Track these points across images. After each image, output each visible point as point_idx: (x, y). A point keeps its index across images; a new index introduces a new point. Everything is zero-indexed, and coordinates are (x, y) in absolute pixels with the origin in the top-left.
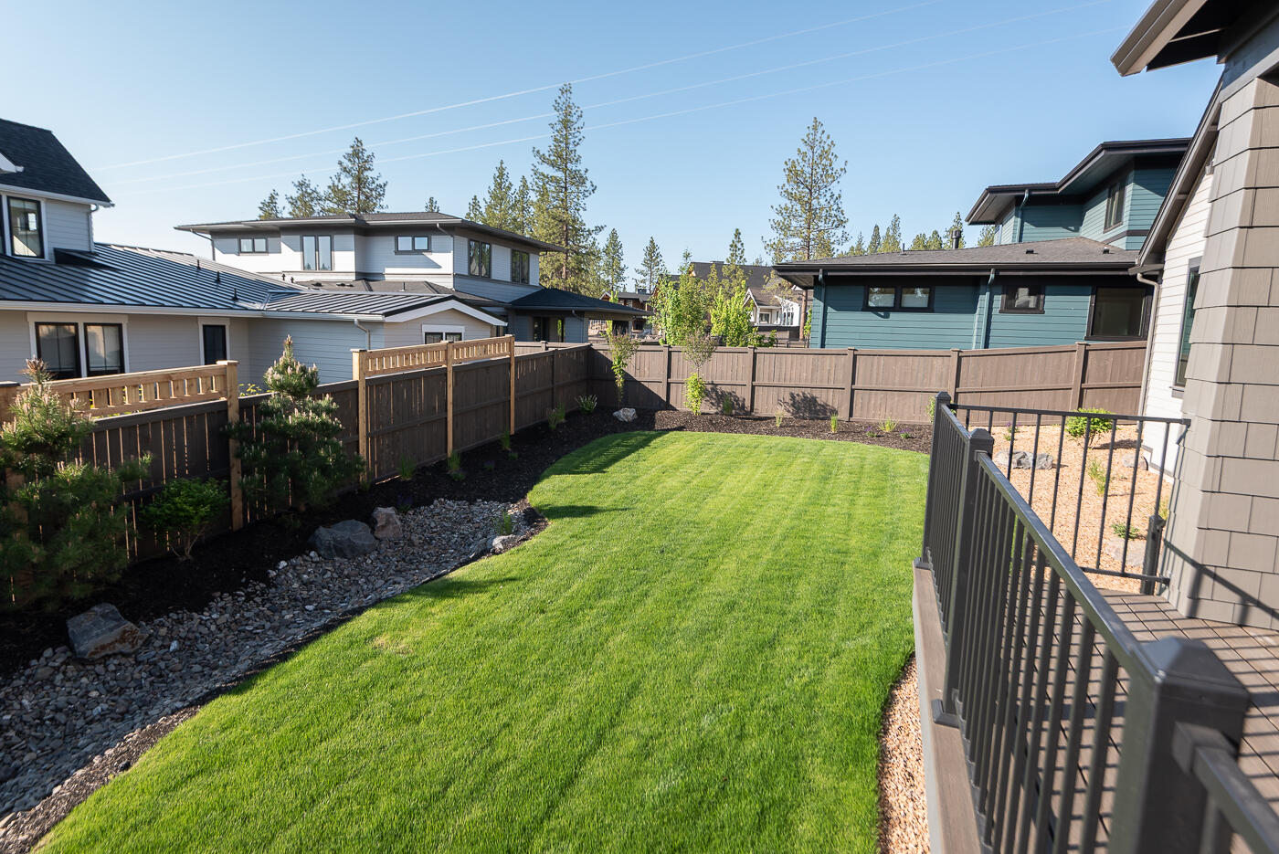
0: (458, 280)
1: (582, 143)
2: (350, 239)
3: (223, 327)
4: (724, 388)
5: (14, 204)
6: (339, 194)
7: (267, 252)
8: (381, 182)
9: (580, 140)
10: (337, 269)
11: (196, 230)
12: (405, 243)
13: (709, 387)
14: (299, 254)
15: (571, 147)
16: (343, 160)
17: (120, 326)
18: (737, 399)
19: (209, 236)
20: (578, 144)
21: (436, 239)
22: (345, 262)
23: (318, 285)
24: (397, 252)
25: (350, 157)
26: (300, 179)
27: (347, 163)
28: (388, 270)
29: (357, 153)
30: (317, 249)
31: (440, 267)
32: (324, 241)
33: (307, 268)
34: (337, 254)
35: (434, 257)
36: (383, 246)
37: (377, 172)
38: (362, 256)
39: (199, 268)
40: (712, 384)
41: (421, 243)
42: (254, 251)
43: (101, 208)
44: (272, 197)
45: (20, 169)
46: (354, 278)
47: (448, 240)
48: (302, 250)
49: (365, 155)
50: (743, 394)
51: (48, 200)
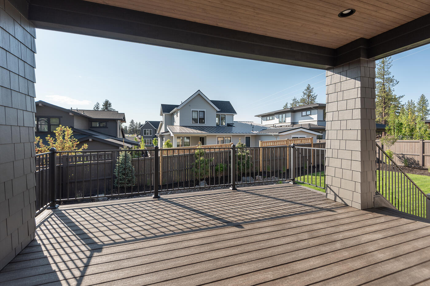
0: (319, 122)
1: (391, 67)
2: (290, 114)
3: (250, 137)
4: (408, 156)
5: (222, 116)
6: (303, 100)
7: (272, 119)
8: (315, 95)
9: (390, 66)
10: (287, 122)
11: (258, 116)
12: (304, 113)
13: (401, 156)
14: (278, 119)
15: (386, 70)
16: (304, 91)
17: (231, 137)
18: (415, 161)
19: (261, 117)
20: (389, 68)
21: (312, 111)
22: (289, 120)
23: (281, 126)
24: (302, 116)
25: (306, 90)
26: (294, 98)
27: (305, 92)
28: (299, 121)
29: (308, 88)
30: (282, 118)
31: (313, 119)
32: (284, 115)
33: (280, 122)
34: (287, 118)
35: (311, 116)
36: (299, 115)
37: (314, 92)
38: (293, 118)
39: (251, 125)
40: (402, 154)
41: (308, 113)
42: (270, 120)
43: (235, 115)
44: (286, 104)
45: (220, 110)
46: (290, 124)
47: (316, 111)
48: (279, 118)
49: (311, 89)
50: (419, 159)
51: (227, 114)
